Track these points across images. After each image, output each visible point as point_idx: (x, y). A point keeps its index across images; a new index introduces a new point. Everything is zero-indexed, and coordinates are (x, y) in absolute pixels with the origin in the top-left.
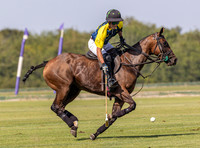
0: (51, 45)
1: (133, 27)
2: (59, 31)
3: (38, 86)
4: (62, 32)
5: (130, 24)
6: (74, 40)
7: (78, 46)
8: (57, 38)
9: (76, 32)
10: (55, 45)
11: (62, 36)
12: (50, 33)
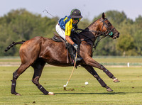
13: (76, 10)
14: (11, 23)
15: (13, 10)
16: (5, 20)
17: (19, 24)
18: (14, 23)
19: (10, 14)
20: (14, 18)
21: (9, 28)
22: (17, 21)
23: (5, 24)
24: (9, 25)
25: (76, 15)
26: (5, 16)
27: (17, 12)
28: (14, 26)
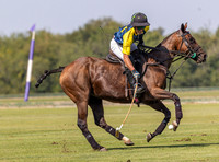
0: (22, 48)
1: (111, 28)
2: (31, 33)
3: (7, 93)
4: (34, 33)
5: (108, 25)
6: (47, 42)
7: (51, 49)
8: (28, 40)
9: (49, 34)
10: (26, 48)
11: (33, 38)
12: (21, 35)
13: (140, 14)
14: (90, 40)
15: (93, 21)
16: (80, 36)
17: (102, 41)
18: (94, 39)
19: (88, 26)
20: (95, 33)
21: (87, 48)
22: (99, 37)
23: (81, 42)
24: (87, 44)
25: (140, 23)
26: (80, 29)
27: (99, 23)
28: (94, 44)
